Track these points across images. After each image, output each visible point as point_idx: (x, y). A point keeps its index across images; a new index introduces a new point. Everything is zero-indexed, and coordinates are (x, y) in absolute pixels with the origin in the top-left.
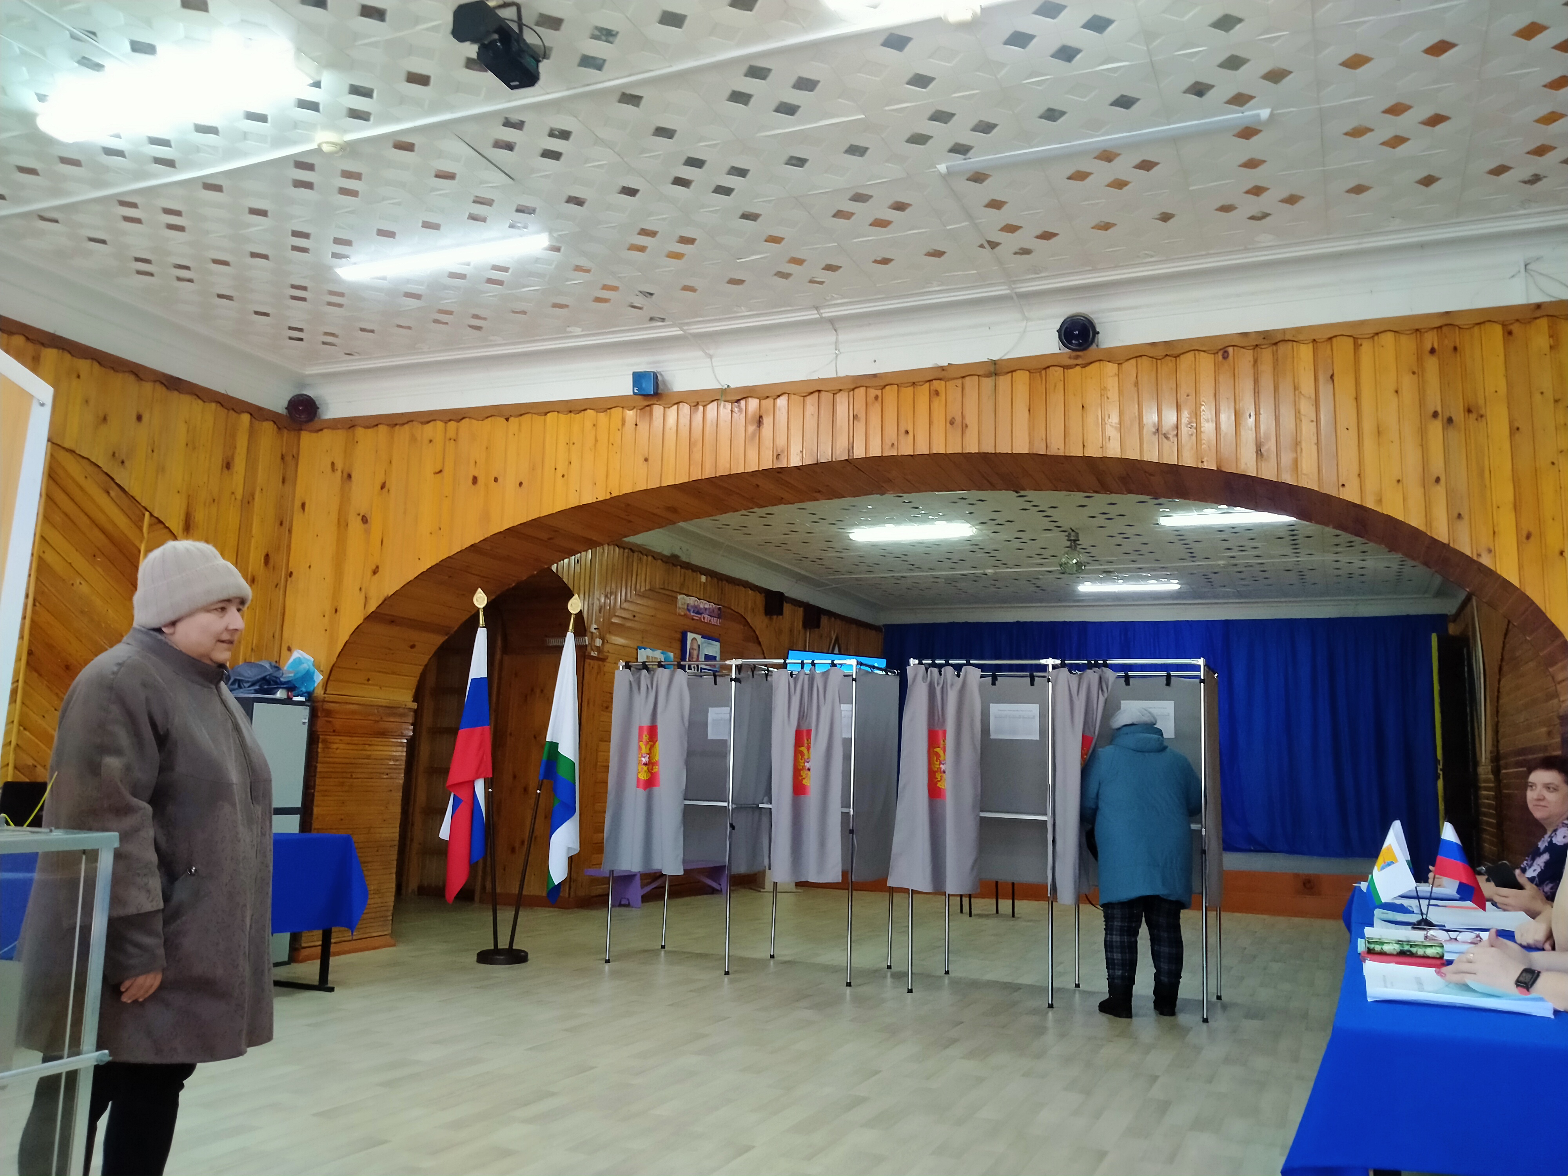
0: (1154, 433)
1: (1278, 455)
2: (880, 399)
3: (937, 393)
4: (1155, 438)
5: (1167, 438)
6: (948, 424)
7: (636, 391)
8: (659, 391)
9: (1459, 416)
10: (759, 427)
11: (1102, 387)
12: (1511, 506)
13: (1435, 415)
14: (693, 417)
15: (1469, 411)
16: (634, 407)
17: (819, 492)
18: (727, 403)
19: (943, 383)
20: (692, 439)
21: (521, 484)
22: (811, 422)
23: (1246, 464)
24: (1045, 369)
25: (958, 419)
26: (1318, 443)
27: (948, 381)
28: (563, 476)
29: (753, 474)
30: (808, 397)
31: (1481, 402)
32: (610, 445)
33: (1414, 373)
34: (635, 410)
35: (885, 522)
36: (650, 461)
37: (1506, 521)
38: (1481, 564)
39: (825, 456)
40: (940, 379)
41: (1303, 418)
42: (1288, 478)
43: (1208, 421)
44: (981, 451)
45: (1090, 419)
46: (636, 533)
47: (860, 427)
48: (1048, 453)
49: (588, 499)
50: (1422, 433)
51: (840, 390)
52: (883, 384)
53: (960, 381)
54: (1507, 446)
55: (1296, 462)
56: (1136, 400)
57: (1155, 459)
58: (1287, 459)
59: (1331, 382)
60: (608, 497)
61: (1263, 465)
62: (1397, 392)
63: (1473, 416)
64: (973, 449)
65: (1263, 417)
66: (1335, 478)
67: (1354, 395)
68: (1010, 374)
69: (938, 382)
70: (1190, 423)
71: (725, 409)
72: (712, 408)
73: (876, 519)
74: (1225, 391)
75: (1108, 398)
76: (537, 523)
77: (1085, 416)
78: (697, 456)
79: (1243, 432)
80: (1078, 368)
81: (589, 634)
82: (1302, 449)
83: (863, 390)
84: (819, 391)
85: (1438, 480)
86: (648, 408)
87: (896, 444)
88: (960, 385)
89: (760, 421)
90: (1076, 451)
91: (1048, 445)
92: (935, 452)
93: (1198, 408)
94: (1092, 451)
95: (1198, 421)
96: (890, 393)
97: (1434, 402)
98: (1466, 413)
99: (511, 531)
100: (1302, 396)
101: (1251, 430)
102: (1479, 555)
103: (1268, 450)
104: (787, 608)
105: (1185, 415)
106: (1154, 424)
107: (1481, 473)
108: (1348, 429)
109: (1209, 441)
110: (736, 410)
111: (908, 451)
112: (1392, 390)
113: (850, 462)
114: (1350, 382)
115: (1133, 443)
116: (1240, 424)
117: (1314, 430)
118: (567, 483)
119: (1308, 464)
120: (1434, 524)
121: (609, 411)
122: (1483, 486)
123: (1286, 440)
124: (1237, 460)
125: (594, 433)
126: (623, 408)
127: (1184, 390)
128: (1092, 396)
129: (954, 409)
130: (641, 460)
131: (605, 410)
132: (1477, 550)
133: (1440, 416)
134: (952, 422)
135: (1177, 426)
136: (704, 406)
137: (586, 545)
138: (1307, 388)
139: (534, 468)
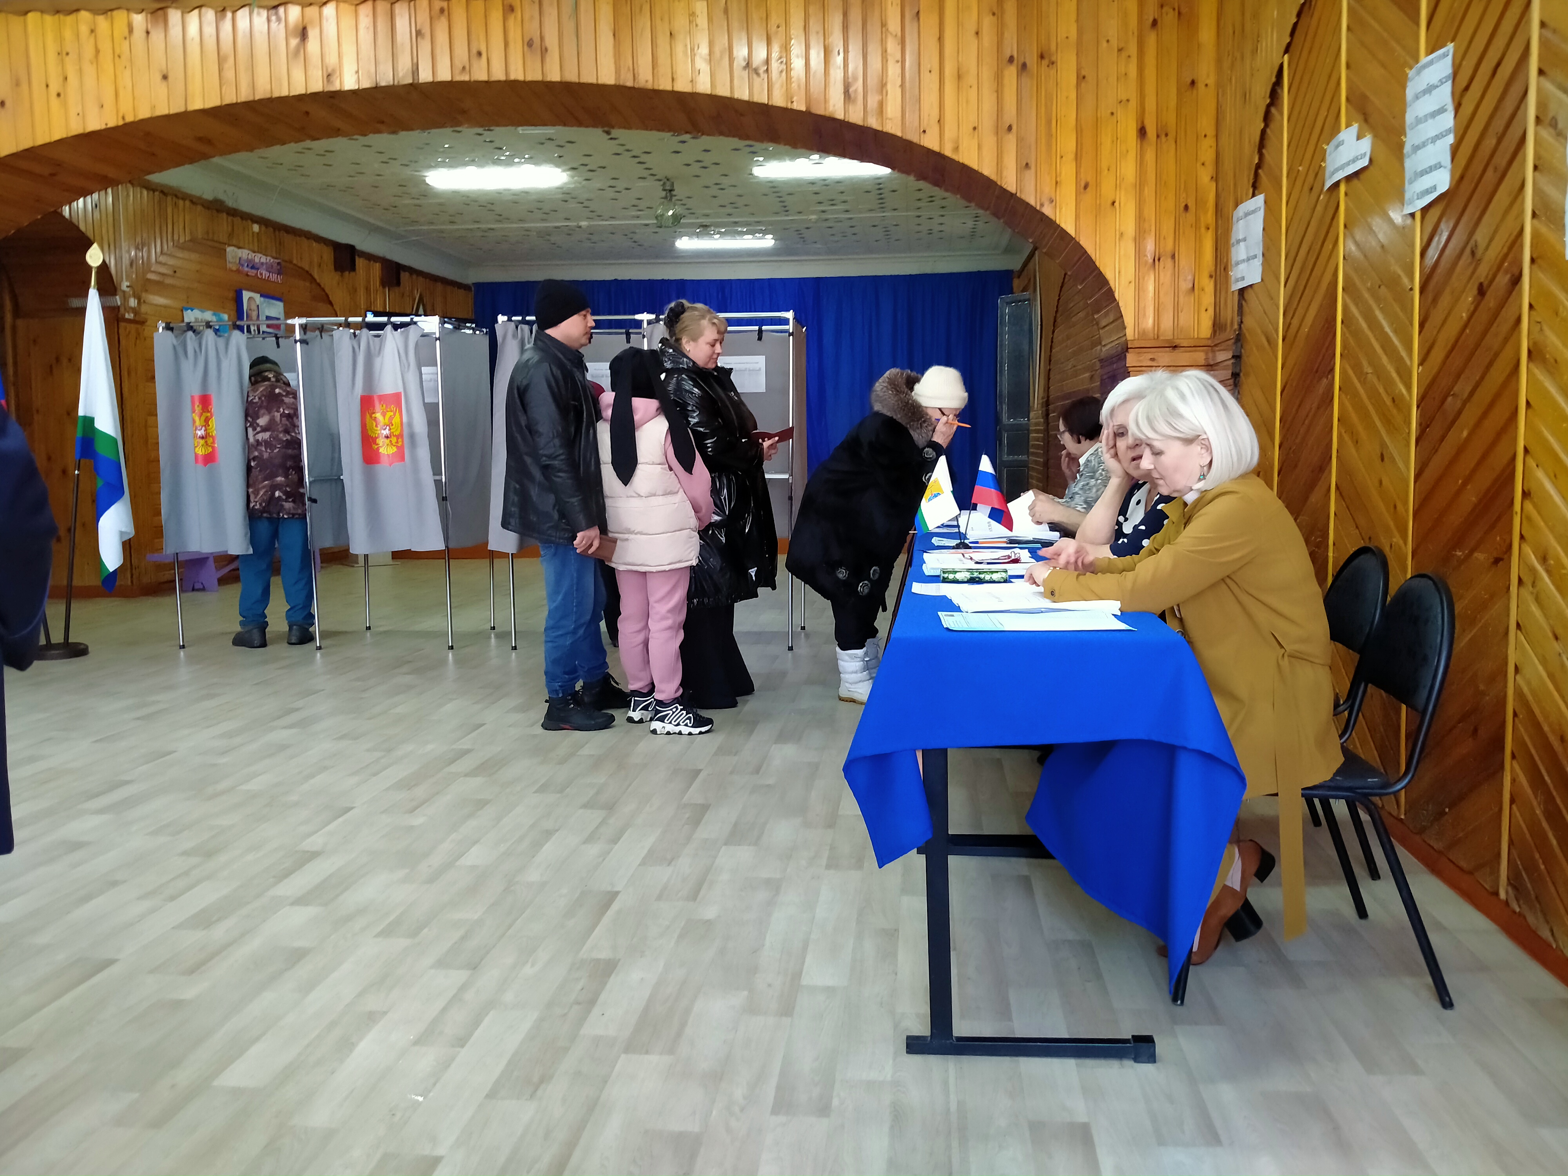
0: (745, 68)
1: (865, 97)
2: (446, 13)
3: (512, 10)
4: (745, 74)
5: (758, 74)
6: (526, 47)
9: (1032, 61)
10: (304, 41)
11: (691, 12)
12: (1072, 157)
13: (1011, 60)
14: (221, 24)
15: (1042, 57)
16: (143, 11)
17: (383, 122)
18: (261, 10)
20: (221, 53)
21: (3, 104)
22: (366, 35)
23: (834, 106)
25: (537, 41)
26: (902, 86)
28: (59, 95)
29: (300, 98)
30: (361, 7)
31: (1053, 47)
32: (117, 57)
33: (994, 14)
34: (144, 14)
35: (466, 164)
36: (170, 79)
37: (1068, 171)
38: (1043, 214)
39: (386, 79)
41: (889, 58)
42: (873, 123)
43: (798, 57)
44: (564, 80)
45: (679, 49)
46: (162, 168)
47: (425, 46)
48: (636, 86)
49: (94, 124)
50: (999, 78)
54: (1073, 95)
55: (881, 105)
56: (726, 28)
57: (746, 97)
58: (873, 101)
59: (916, 19)
60: (121, 123)
61: (850, 107)
62: (977, 33)
63: (1045, 62)
64: (554, 76)
65: (851, 55)
66: (916, 123)
67: (938, 38)
70: (780, 58)
71: (260, 17)
72: (243, 15)
73: (455, 160)
74: (815, 25)
75: (697, 25)
76: (32, 154)
77: (673, 45)
78: (229, 74)
79: (832, 71)
81: (117, 292)
82: (887, 91)
85: (1010, 128)
86: (160, 12)
87: (467, 67)
88: (537, 2)
89: (303, 34)
90: (665, 85)
91: (636, 76)
92: (512, 79)
93: (788, 42)
94: (682, 86)
95: (788, 57)
96: (458, 7)
97: (1011, 47)
98: (1039, 60)
100: (889, 34)
101: (840, 68)
102: (1042, 205)
103: (856, 91)
104: (360, 262)
105: (776, 48)
106: (745, 58)
107: (1049, 122)
108: (930, 72)
109: (799, 79)
110: (274, 18)
111: (482, 76)
112: (973, 32)
113: (415, 87)
114: (934, 20)
115: (723, 77)
116: (829, 62)
117: (899, 71)
118: (65, 105)
119: (893, 108)
120: (1005, 174)
121: (109, 13)
122: (1049, 135)
123: (873, 81)
124: (826, 101)
125: (92, 40)
126: (128, 10)
127: (774, 20)
128: (680, 22)
129: (533, 30)
130: (159, 77)
131: (105, 12)
132: (1040, 200)
133: (1015, 62)
134: (530, 44)
135: (767, 62)
136: (234, 12)
137: (104, 182)
138: (894, 25)
139: (18, 84)
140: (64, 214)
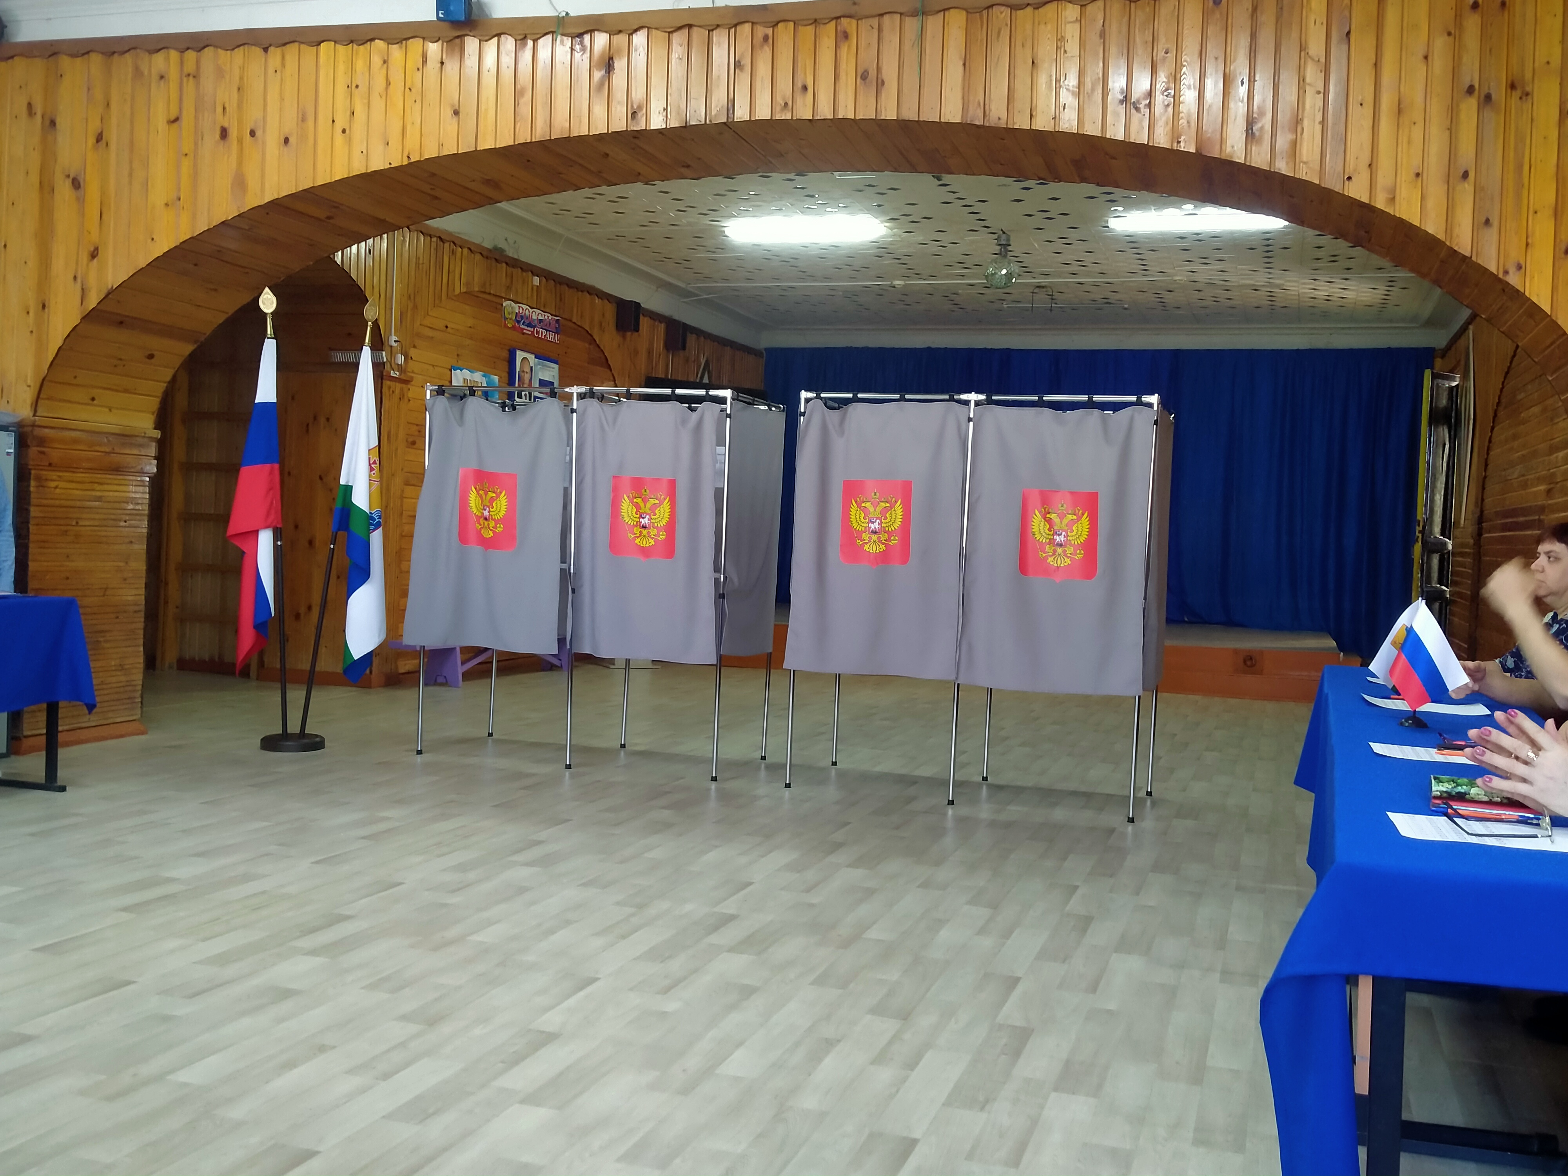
0: (1121, 102)
1: (1273, 135)
2: (770, 40)
3: (846, 36)
4: (1121, 109)
5: (1137, 109)
6: (859, 79)
7: (441, 15)
8: (474, 17)
9: (1499, 93)
10: (609, 73)
11: (1059, 37)
12: (1550, 212)
13: (1470, 90)
14: (519, 54)
15: (1513, 86)
16: (439, 39)
17: (688, 166)
18: (565, 38)
19: (854, 22)
20: (518, 87)
21: (286, 141)
22: (677, 69)
23: (1233, 147)
24: (988, 8)
25: (873, 73)
26: (1323, 122)
27: (861, 19)
28: (344, 131)
29: (600, 137)
30: (675, 34)
31: (1528, 75)
32: (407, 90)
33: (1449, 34)
34: (440, 42)
36: (461, 115)
37: (1543, 232)
38: (1508, 284)
39: (697, 117)
40: (850, 17)
41: (1308, 88)
42: (1282, 167)
43: (1189, 88)
44: (900, 118)
45: (1042, 80)
47: (744, 78)
48: (986, 124)
49: (378, 163)
50: (1453, 113)
51: (718, 26)
52: (775, 19)
53: (875, 22)
54: (1554, 136)
55: (1294, 145)
56: (1101, 55)
57: (1120, 136)
58: (1283, 141)
59: (1346, 41)
60: (405, 162)
61: (1254, 148)
62: (1426, 57)
63: (1517, 94)
64: (890, 114)
65: (1258, 85)
66: (1340, 168)
67: (1374, 62)
68: (942, 13)
69: (848, 20)
70: (1167, 90)
71: (563, 46)
72: (545, 43)
74: (1213, 50)
75: (1065, 52)
76: (310, 195)
77: (1035, 75)
78: (525, 109)
79: (1232, 105)
80: (1029, 9)
81: (387, 348)
82: (1303, 129)
83: (747, 27)
84: (690, 26)
86: (458, 41)
87: (790, 103)
88: (876, 26)
89: (608, 65)
90: (1021, 122)
91: (987, 113)
92: (840, 116)
93: (1178, 70)
94: (1042, 123)
95: (1177, 87)
96: (785, 33)
97: (1470, 73)
98: (1509, 90)
99: (276, 205)
100: (1309, 59)
101: (1242, 101)
102: (1506, 272)
103: (1262, 129)
104: (645, 324)
105: (1162, 78)
106: (1122, 89)
107: (1519, 167)
108: (1361, 105)
109: (1189, 115)
110: (578, 47)
111: (805, 113)
112: (1420, 56)
113: (729, 126)
114: (1370, 42)
115: (1094, 112)
116: (1229, 93)
117: (1320, 104)
118: (349, 142)
119: (1309, 149)
120: (1456, 231)
121: (404, 42)
122: (1519, 186)
123: (1284, 116)
124: (1222, 141)
125: (384, 71)
126: (424, 39)
127: (1162, 44)
128: (1046, 48)
129: (868, 58)
130: (450, 112)
131: (399, 42)
132: (1504, 266)
133: (1476, 92)
134: (864, 76)
135: (1150, 94)
136: (535, 41)
137: (382, 227)
138: (1316, 47)
139: (304, 119)
140: (336, 259)
